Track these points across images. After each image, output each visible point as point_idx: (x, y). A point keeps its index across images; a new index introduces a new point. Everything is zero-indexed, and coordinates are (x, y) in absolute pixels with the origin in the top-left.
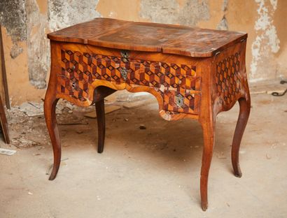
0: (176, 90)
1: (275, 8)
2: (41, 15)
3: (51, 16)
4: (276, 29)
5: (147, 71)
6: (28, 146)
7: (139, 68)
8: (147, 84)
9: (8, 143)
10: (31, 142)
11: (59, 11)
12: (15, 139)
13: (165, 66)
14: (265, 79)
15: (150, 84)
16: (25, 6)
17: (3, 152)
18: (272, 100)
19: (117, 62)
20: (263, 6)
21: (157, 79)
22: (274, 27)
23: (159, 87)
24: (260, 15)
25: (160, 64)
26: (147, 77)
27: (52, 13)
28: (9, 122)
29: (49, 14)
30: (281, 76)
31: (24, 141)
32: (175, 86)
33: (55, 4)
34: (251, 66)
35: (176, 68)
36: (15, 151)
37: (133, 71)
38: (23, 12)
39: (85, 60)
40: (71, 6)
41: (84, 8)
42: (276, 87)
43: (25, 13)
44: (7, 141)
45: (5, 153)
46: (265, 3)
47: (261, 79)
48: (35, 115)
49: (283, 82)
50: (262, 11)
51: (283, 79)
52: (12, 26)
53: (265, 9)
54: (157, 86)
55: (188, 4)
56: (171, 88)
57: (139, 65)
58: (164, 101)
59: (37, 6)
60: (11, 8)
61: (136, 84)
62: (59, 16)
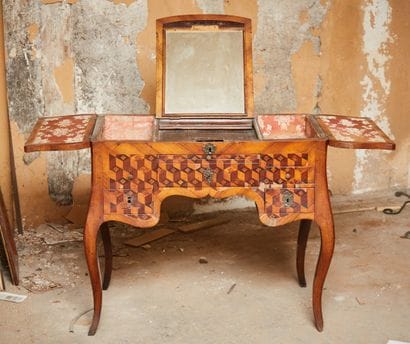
0: (281, 186)
1: (387, 92)
2: (65, 105)
3: (78, 107)
4: (389, 121)
5: (241, 167)
6: (44, 289)
7: (229, 165)
8: (241, 184)
9: (17, 285)
10: (47, 283)
11: (89, 99)
12: (27, 278)
13: (266, 158)
14: (374, 190)
15: (246, 184)
16: (43, 92)
17: (9, 297)
18: (384, 221)
19: (196, 162)
20: (371, 90)
21: (255, 176)
22: (385, 118)
23: (258, 186)
24: (366, 103)
25: (259, 157)
26: (241, 176)
27: (80, 102)
28: (20, 254)
29: (76, 104)
30: (396, 185)
31: (39, 281)
32: (280, 181)
33: (84, 91)
34: (355, 171)
35: (281, 158)
36: (25, 297)
37: (221, 170)
38: (40, 102)
39: (148, 164)
40: (107, 93)
41: (124, 95)
42: (389, 201)
43: (43, 103)
44: (15, 281)
45: (11, 299)
46: (374, 85)
47: (369, 189)
48: (56, 242)
49: (398, 194)
50: (369, 97)
51: (399, 189)
52: (25, 121)
53: (374, 95)
54: (256, 184)
55: (267, 88)
56: (275, 186)
57: (229, 161)
58: (265, 202)
59: (60, 93)
60: (23, 96)
61: (225, 186)
62: (90, 106)
